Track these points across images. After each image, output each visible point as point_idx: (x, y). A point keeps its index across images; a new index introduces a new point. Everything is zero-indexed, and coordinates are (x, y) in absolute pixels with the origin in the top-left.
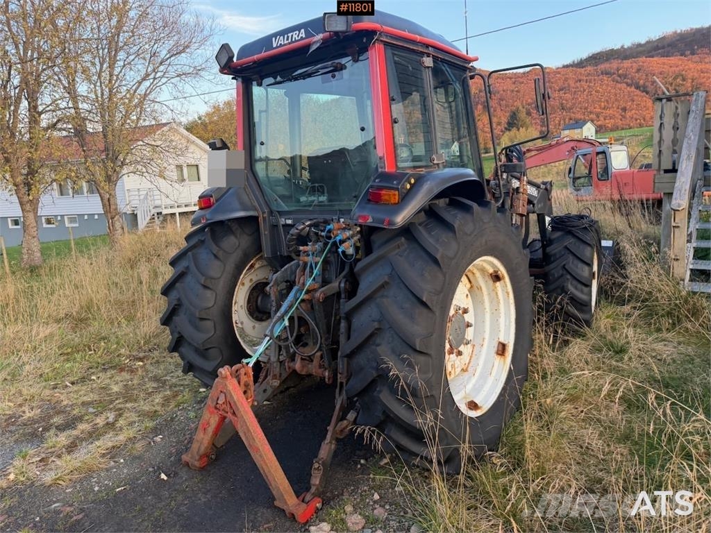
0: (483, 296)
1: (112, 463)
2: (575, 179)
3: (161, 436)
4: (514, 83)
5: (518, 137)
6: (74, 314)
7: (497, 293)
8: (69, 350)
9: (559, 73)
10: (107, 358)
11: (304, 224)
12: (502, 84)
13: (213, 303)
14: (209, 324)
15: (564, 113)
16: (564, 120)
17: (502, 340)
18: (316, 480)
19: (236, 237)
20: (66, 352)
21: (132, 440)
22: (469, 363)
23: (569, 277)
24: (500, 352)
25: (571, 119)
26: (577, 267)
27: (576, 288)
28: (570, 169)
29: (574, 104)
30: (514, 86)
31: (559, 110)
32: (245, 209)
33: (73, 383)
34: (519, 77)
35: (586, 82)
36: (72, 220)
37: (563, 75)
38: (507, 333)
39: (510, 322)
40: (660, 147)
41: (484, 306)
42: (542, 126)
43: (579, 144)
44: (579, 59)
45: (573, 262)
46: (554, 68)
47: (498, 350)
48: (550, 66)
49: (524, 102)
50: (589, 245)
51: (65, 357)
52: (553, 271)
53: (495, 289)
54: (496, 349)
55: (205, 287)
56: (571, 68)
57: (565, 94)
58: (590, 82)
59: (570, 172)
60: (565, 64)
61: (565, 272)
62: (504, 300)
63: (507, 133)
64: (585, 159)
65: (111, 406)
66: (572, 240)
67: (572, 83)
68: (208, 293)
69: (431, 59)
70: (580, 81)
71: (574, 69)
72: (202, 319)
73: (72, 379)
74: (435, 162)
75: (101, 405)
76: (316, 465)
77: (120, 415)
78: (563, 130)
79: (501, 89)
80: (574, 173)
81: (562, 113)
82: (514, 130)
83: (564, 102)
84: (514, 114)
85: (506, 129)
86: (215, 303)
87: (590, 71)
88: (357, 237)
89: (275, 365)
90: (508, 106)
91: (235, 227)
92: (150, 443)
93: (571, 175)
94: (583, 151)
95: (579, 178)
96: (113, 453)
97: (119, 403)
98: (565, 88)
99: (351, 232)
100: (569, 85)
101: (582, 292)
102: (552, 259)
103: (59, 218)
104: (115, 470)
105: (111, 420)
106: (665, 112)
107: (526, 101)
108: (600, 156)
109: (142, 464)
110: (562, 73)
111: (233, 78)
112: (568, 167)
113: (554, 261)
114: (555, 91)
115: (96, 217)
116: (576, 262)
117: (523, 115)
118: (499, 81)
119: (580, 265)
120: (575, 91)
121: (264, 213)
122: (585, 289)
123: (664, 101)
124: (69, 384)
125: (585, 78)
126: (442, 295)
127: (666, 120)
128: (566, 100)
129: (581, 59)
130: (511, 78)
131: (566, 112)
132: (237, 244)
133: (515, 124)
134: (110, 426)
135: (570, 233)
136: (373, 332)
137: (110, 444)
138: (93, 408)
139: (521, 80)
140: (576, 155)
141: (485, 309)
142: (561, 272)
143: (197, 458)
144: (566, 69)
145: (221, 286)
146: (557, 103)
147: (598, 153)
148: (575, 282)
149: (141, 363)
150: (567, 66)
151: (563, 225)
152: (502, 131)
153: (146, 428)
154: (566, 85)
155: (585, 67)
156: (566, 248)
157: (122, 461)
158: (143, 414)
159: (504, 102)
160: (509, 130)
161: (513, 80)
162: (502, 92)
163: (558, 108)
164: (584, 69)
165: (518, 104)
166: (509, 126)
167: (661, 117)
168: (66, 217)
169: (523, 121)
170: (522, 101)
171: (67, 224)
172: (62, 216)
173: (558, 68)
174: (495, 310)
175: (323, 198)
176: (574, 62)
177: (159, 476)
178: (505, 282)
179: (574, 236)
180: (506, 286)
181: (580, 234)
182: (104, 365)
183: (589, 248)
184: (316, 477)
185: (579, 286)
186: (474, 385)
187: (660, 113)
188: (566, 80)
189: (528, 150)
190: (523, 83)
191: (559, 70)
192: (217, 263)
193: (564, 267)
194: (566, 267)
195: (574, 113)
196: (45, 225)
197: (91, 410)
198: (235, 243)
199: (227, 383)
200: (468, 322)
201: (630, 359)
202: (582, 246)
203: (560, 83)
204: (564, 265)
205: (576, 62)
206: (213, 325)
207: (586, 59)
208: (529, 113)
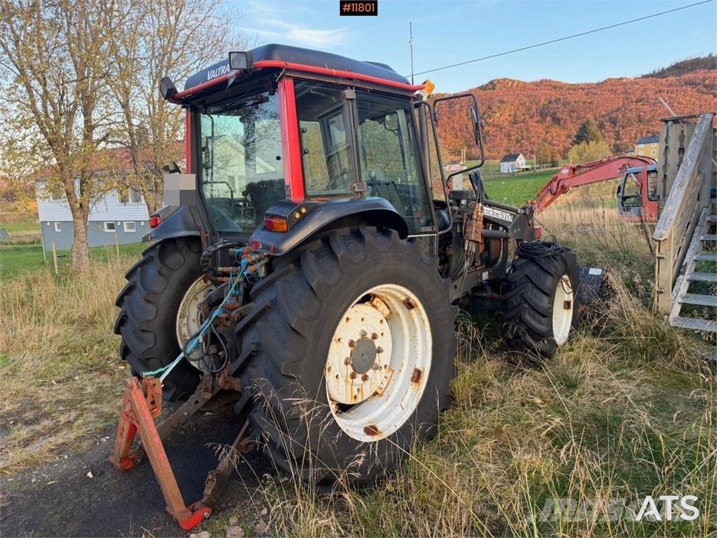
0: (401, 322)
1: (57, 458)
2: (624, 198)
3: (108, 437)
4: (587, 94)
5: (587, 150)
6: (88, 316)
7: (413, 320)
8: (68, 351)
9: (637, 83)
10: (96, 360)
11: (216, 246)
12: (574, 95)
13: (153, 317)
14: (150, 336)
15: (642, 126)
16: (641, 133)
17: (418, 367)
18: (208, 491)
19: (182, 254)
20: (65, 352)
21: (79, 439)
22: (385, 388)
23: (526, 306)
24: (415, 379)
25: (648, 132)
26: (535, 297)
27: (534, 318)
28: (619, 188)
29: (653, 116)
30: (587, 97)
31: (635, 123)
32: (188, 229)
33: (58, 382)
34: (592, 88)
35: (668, 93)
36: (130, 226)
37: (641, 86)
38: (424, 360)
39: (427, 349)
40: (665, 171)
41: (403, 332)
42: (616, 139)
43: (631, 162)
44: (660, 70)
45: (531, 291)
46: (632, 78)
47: (413, 377)
48: (628, 77)
49: (598, 114)
50: (550, 274)
51: (62, 357)
52: (512, 299)
53: (410, 316)
54: (411, 375)
55: (148, 301)
56: (650, 78)
57: (643, 105)
58: (672, 92)
59: (619, 192)
60: (645, 74)
61: (523, 301)
62: (421, 327)
63: (576, 146)
64: (636, 177)
65: (79, 406)
66: (534, 268)
67: (651, 95)
68: (150, 307)
69: (354, 91)
70: (660, 92)
71: (654, 79)
72: (143, 331)
73: (58, 378)
74: (356, 190)
75: (71, 404)
76: (210, 477)
77: (82, 415)
78: (638, 144)
79: (573, 100)
80: (623, 192)
81: (639, 125)
82: (583, 143)
83: (641, 114)
84: (584, 126)
85: (575, 142)
86: (155, 317)
87: (672, 81)
88: (265, 261)
89: (208, 378)
90: (580, 119)
91: (181, 245)
92: (96, 442)
93: (620, 194)
94: (635, 168)
95: (629, 197)
96: (60, 449)
97: (87, 404)
98: (643, 99)
99: (257, 256)
100: (648, 96)
101: (539, 322)
102: (513, 287)
103: (119, 224)
104: (57, 465)
105: (72, 418)
106: (670, 135)
107: (600, 113)
108: (653, 175)
109: (80, 461)
110: (640, 83)
111: (183, 107)
112: (617, 186)
113: (514, 289)
114: (632, 102)
115: (142, 224)
116: (535, 290)
117: (594, 127)
118: (571, 92)
119: (539, 294)
120: (655, 103)
121: (206, 233)
122: (544, 320)
123: (670, 123)
124: (54, 382)
125: (666, 89)
126: (315, 322)
127: (671, 143)
128: (645, 112)
129: (663, 69)
130: (583, 89)
131: (644, 125)
132: (183, 261)
133: (585, 137)
134: (69, 424)
135: (533, 261)
136: (251, 354)
137: (61, 441)
138: (64, 406)
139: (594, 91)
140: (626, 173)
141: (404, 335)
142: (519, 300)
143: (119, 460)
144: (644, 80)
145: (163, 300)
146: (634, 115)
147: (649, 172)
148: (532, 312)
149: (123, 367)
150: (647, 76)
151: (527, 253)
152: (571, 144)
153: (96, 428)
154: (645, 96)
155: (666, 77)
156: (527, 276)
157: (66, 457)
158: (100, 415)
159: (575, 114)
160: (578, 143)
161: (586, 91)
162: (573, 104)
163: (635, 121)
164: (665, 79)
165: (590, 116)
166: (578, 139)
167: (666, 140)
168: (125, 223)
169: (592, 134)
170: (596, 113)
171: (126, 230)
172: (122, 222)
173: (636, 78)
174: (413, 337)
175: (250, 222)
176: (654, 72)
177: (86, 474)
178: (418, 310)
179: (537, 264)
180: (421, 314)
181: (543, 262)
182: (92, 367)
183: (550, 278)
184: (209, 488)
185: (537, 315)
186: (384, 411)
187: (665, 136)
188: (645, 90)
189: (577, 166)
190: (596, 94)
191: (637, 80)
192: (161, 279)
193: (522, 295)
194: (524, 295)
195: (652, 126)
196: (106, 230)
197: (61, 408)
198: (180, 261)
199: (132, 393)
200: (379, 348)
201: (580, 395)
202: (543, 275)
203: (638, 94)
204: (523, 294)
205: (657, 72)
206: (153, 337)
207: (669, 68)
208: (601, 126)
